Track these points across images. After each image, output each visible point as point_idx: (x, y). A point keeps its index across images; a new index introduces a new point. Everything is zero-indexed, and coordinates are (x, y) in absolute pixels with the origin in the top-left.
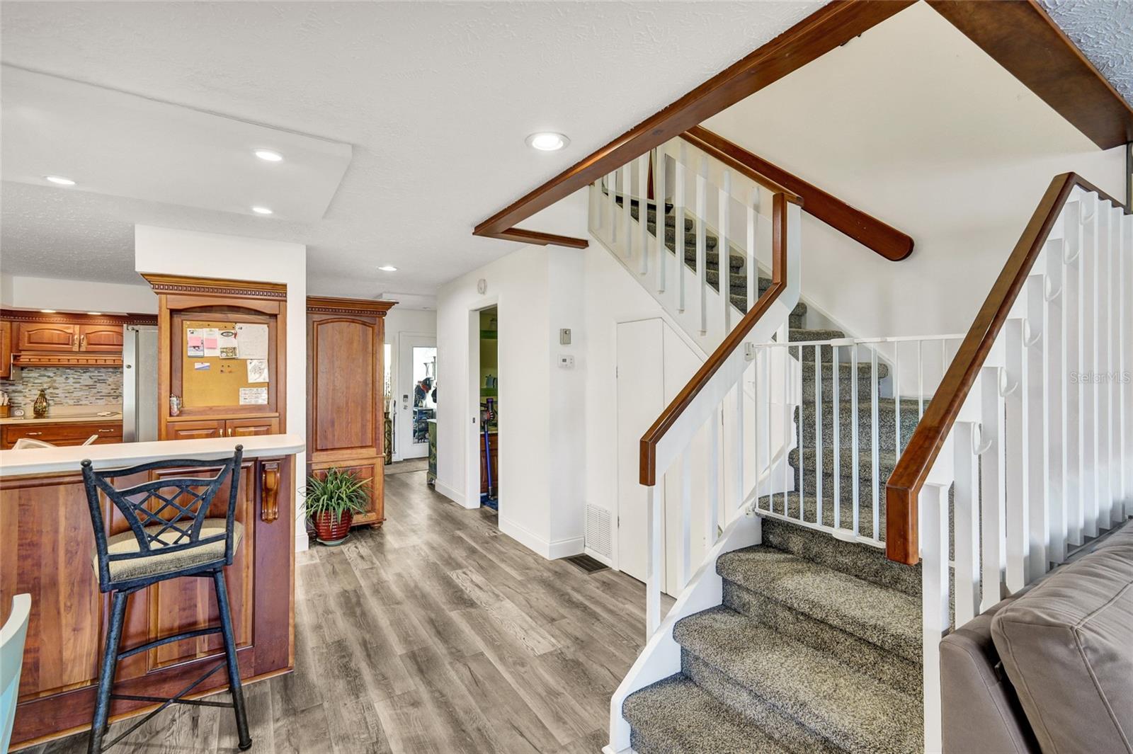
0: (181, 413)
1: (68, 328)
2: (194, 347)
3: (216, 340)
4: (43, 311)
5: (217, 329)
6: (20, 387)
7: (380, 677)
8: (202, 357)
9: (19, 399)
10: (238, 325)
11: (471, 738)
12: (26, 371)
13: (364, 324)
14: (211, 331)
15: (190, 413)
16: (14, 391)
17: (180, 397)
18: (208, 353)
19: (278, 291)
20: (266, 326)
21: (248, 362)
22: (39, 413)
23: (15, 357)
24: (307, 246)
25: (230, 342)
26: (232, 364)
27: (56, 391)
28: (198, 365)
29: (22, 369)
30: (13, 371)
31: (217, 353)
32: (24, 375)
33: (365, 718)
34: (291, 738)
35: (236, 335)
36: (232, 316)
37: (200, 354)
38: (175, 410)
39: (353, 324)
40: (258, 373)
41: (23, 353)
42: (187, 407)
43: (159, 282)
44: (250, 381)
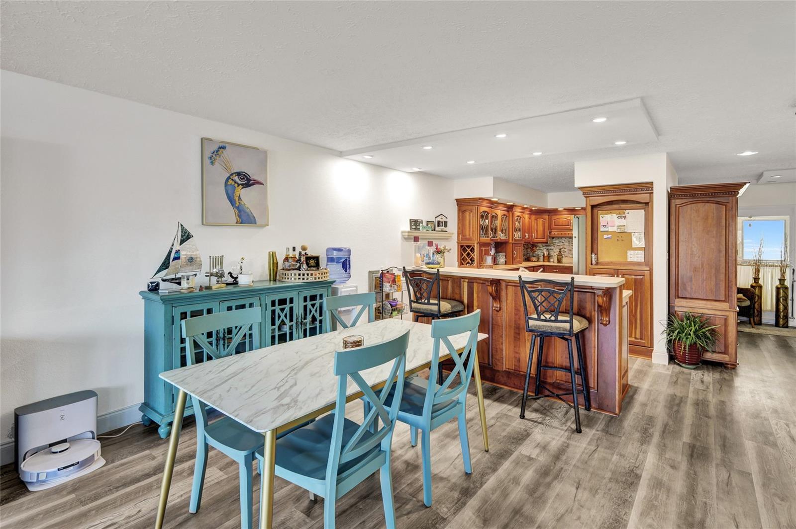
0: (597, 264)
1: (568, 217)
2: (604, 226)
3: (614, 221)
4: (559, 209)
5: (615, 215)
6: (552, 247)
7: (662, 444)
8: (608, 231)
9: (552, 253)
10: (627, 211)
11: (696, 503)
12: (554, 239)
13: (718, 203)
14: (612, 216)
15: (602, 264)
16: (550, 249)
17: (597, 254)
18: (610, 229)
19: (647, 187)
20: (643, 210)
21: (633, 234)
22: (559, 261)
23: (550, 232)
24: (667, 153)
25: (622, 222)
26: (624, 237)
27: (565, 250)
28: (605, 236)
29: (553, 238)
30: (549, 240)
31: (615, 229)
32: (554, 241)
33: (639, 455)
34: (599, 440)
35: (625, 217)
36: (623, 206)
37: (606, 229)
38: (594, 262)
39: (708, 204)
40: (638, 241)
41: (553, 230)
42: (600, 260)
43: (587, 191)
44: (633, 247)
